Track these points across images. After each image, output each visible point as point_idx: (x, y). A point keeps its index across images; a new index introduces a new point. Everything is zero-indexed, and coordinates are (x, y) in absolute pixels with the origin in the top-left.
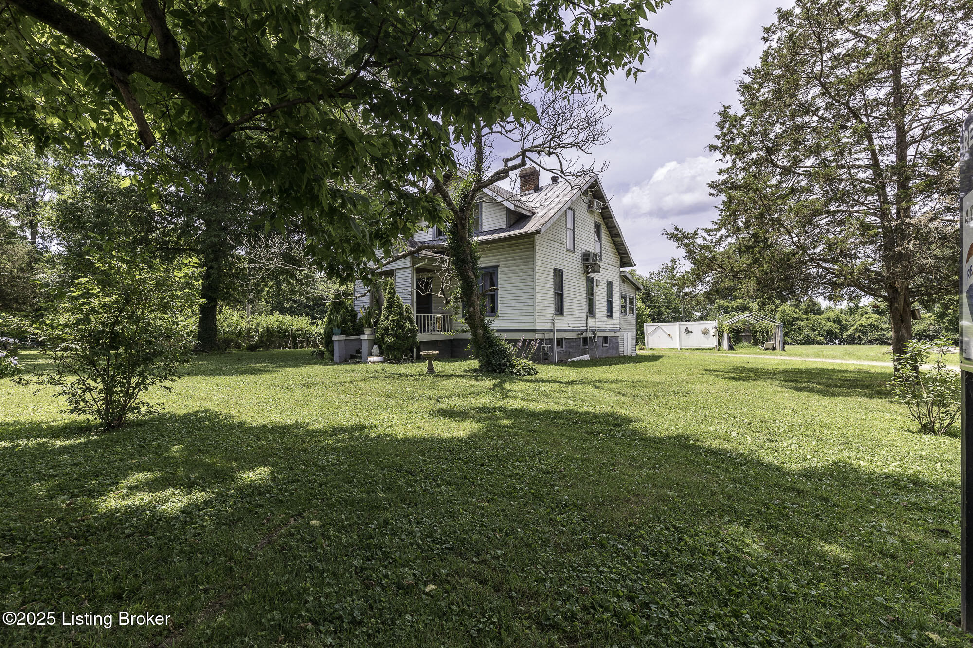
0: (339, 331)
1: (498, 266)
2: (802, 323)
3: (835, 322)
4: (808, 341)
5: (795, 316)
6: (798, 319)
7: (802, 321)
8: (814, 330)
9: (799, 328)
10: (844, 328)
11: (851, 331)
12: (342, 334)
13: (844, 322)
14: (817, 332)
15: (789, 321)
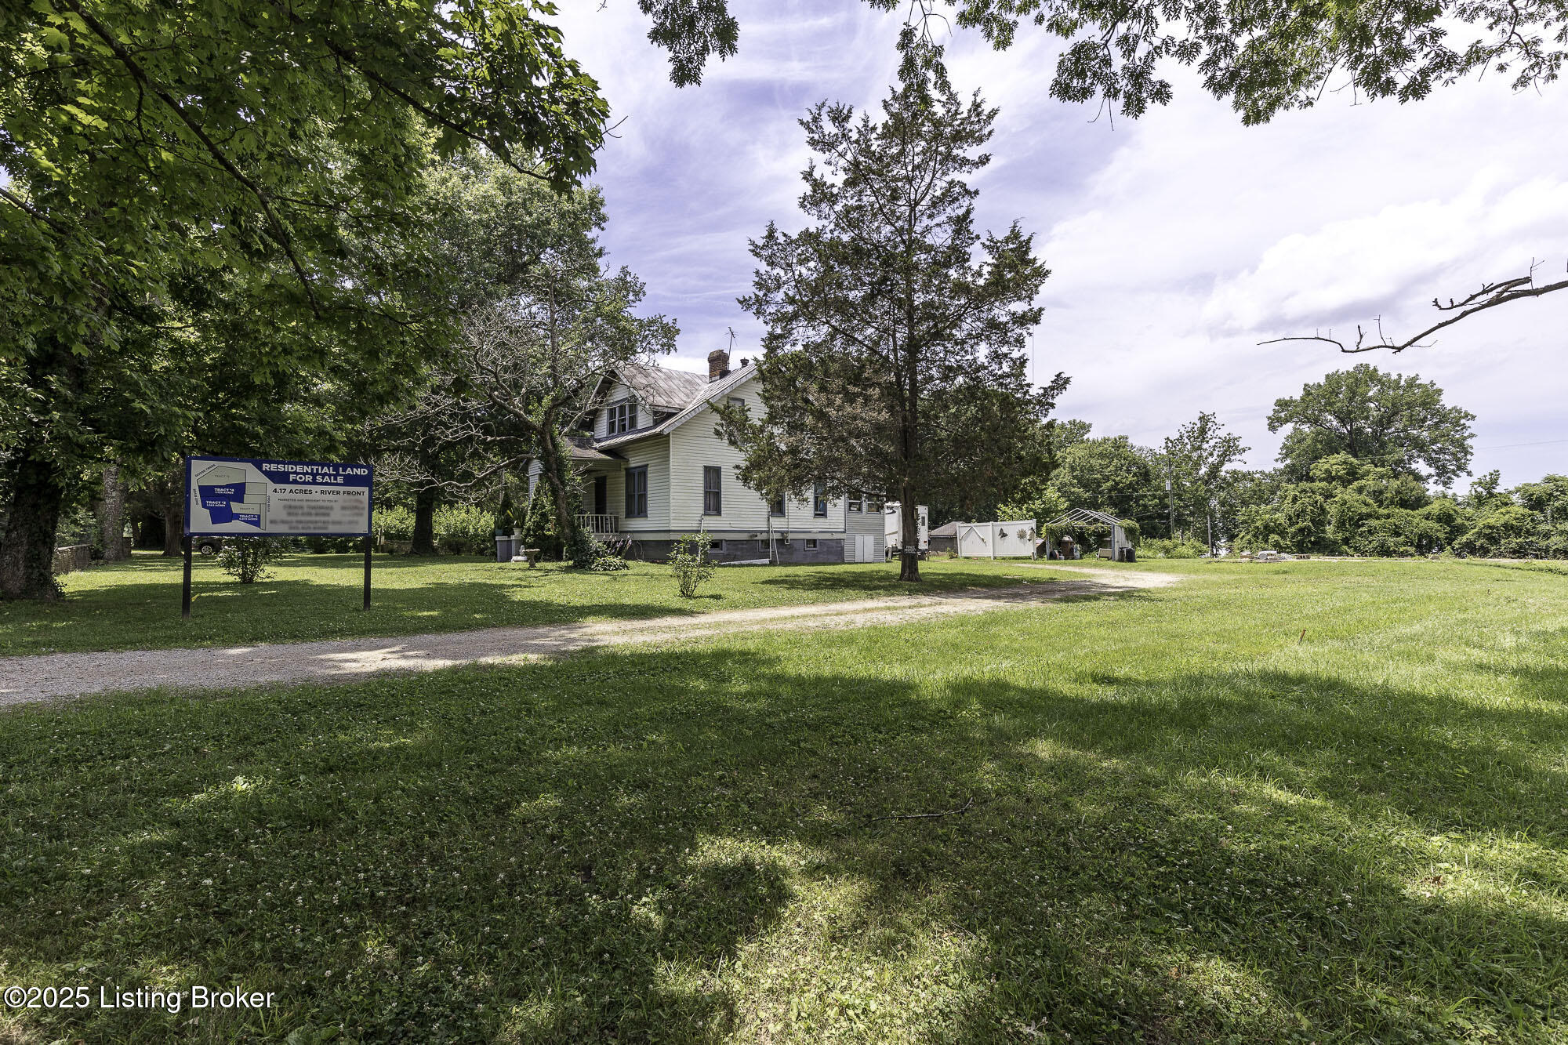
0: (501, 532)
1: (647, 466)
2: (1374, 523)
3: (1439, 520)
4: (1385, 552)
5: (1364, 510)
6: (1369, 516)
7: (1378, 518)
8: (1398, 535)
9: (1369, 531)
10: (1460, 530)
11: (1469, 536)
12: (504, 535)
13: (1459, 521)
14: (1402, 539)
15: (1350, 519)
